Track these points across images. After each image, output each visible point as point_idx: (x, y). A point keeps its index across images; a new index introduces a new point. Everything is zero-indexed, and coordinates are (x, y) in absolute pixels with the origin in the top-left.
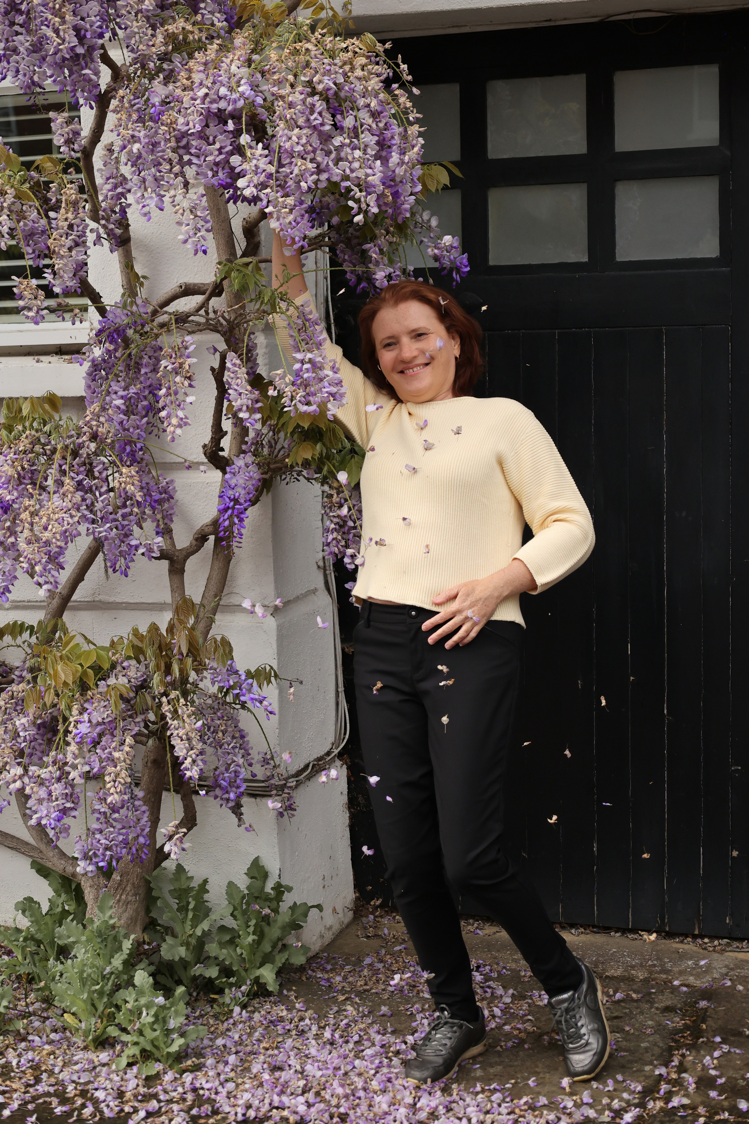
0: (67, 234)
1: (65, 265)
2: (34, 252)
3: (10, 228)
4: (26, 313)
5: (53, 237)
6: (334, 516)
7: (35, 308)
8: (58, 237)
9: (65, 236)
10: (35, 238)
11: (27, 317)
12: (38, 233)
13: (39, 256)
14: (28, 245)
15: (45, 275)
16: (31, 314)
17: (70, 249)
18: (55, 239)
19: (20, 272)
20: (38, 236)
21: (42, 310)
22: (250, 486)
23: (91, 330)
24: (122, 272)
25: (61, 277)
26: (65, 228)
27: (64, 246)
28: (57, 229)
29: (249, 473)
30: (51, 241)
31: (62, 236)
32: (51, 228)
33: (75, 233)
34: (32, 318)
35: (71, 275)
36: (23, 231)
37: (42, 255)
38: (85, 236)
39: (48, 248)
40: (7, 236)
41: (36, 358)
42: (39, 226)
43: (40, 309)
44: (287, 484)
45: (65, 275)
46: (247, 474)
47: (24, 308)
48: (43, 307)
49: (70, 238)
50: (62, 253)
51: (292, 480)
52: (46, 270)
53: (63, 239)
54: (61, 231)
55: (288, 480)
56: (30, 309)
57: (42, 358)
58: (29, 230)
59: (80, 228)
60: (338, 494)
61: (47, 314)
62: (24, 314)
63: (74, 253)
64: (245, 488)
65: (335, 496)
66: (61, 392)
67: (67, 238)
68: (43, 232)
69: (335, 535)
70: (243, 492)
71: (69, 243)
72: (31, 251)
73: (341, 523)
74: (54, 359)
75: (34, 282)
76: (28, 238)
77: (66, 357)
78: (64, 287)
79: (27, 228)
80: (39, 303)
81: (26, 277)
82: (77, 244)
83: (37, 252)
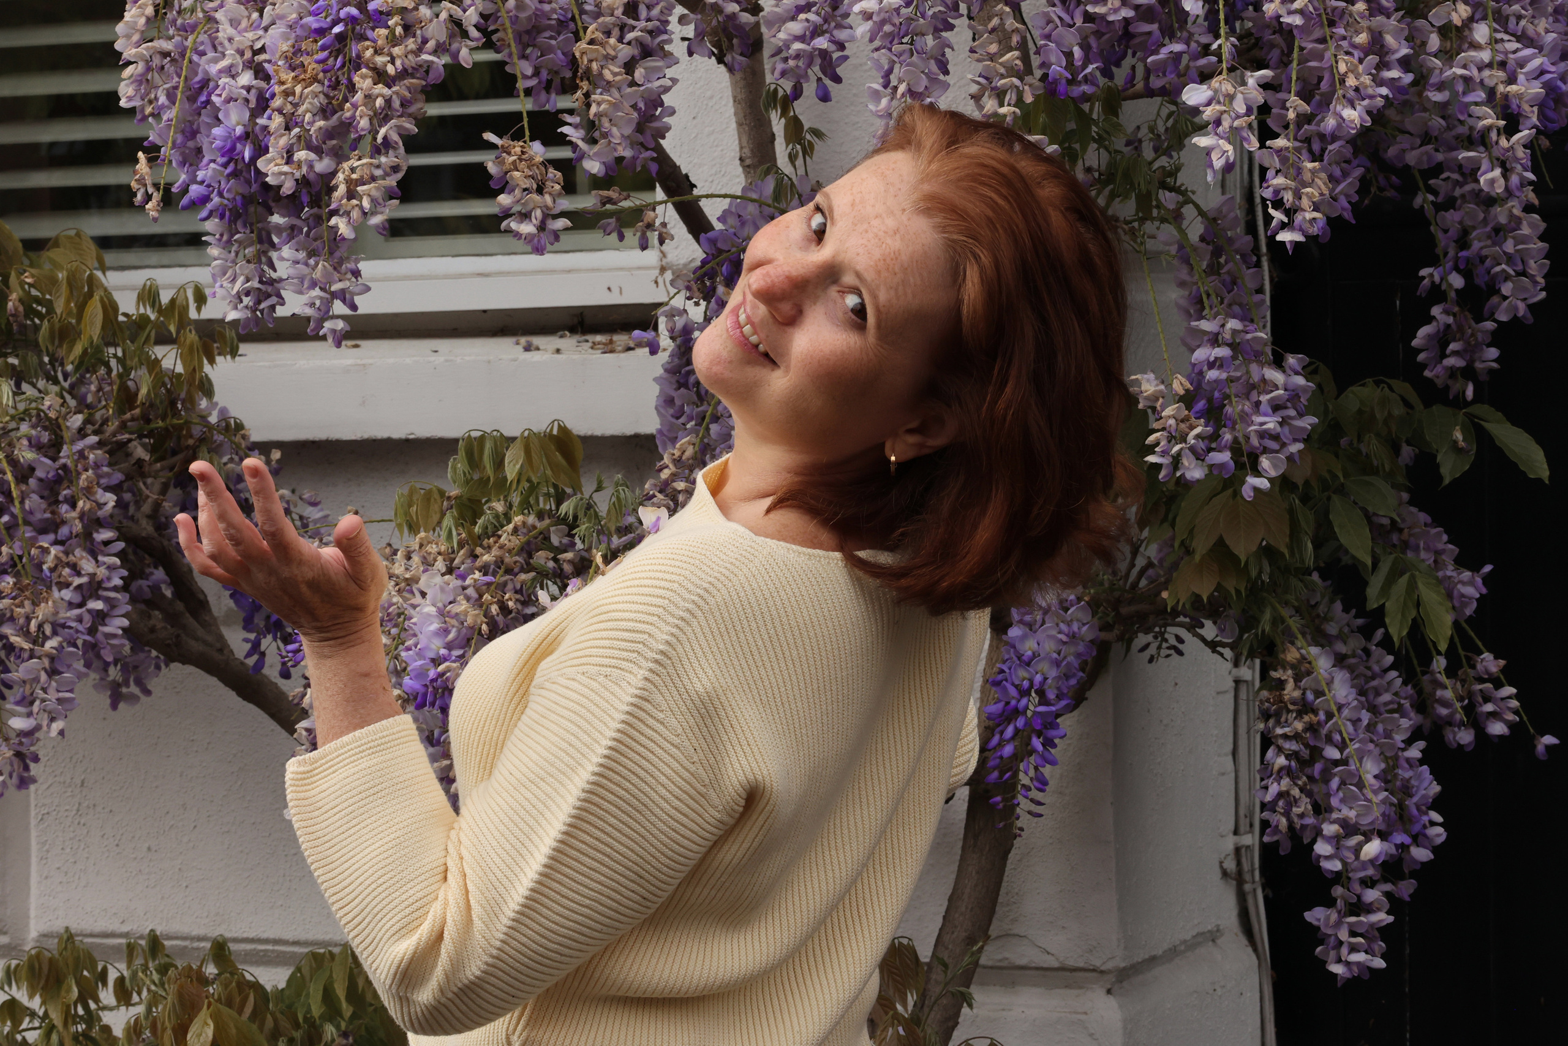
0: (623, 28)
1: (615, 106)
2: (537, 73)
3: (482, 15)
4: (514, 225)
5: (589, 34)
6: (1285, 737)
7: (538, 213)
8: (599, 35)
9: (616, 32)
10: (543, 38)
11: (517, 235)
12: (549, 28)
13: (548, 87)
14: (524, 57)
15: (565, 130)
16: (527, 228)
17: (629, 67)
18: (592, 42)
19: (506, 124)
20: (547, 34)
21: (555, 217)
22: (1071, 658)
23: (663, 270)
24: (740, 124)
25: (605, 135)
26: (619, 12)
27: (614, 58)
28: (597, 15)
29: (1069, 624)
30: (582, 45)
31: (608, 34)
32: (582, 12)
33: (642, 24)
34: (529, 239)
35: (628, 131)
36: (514, 20)
37: (557, 81)
38: (666, 32)
39: (573, 62)
40: (474, 33)
41: (523, 340)
42: (554, 11)
43: (549, 215)
44: (1151, 660)
45: (615, 130)
46: (1063, 626)
47: (507, 214)
48: (556, 211)
49: (630, 36)
50: (608, 75)
51: (1164, 652)
52: (568, 118)
53: (612, 41)
54: (608, 19)
55: (1152, 650)
56: (525, 216)
57: (537, 340)
58: (529, 18)
59: (655, 12)
60: (1297, 679)
61: (567, 229)
62: (509, 231)
63: (639, 73)
64: (1057, 664)
65: (1290, 685)
66: (580, 426)
67: (620, 40)
68: (562, 24)
69: (1285, 782)
70: (1053, 673)
71: (625, 52)
72: (529, 71)
73: (1305, 753)
74: (567, 342)
75: (537, 150)
76: (525, 38)
77: (599, 338)
78: (609, 159)
79: (523, 15)
80: (548, 199)
81: (518, 136)
82: (646, 52)
83: (544, 74)
